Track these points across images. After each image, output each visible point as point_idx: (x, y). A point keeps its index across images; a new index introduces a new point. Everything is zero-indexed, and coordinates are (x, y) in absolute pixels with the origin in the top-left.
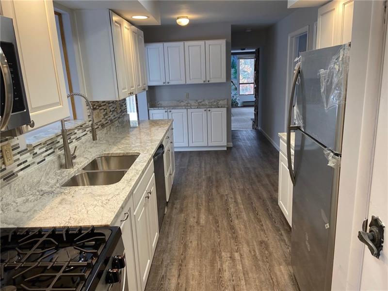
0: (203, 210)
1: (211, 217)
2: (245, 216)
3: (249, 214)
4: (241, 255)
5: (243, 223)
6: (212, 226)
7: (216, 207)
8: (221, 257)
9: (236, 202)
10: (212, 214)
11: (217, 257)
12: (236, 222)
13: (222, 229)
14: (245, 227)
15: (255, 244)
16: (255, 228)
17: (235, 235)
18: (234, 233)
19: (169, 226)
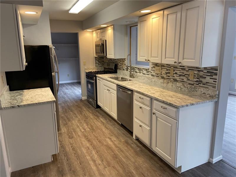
0: (113, 146)
1: (105, 143)
2: (84, 150)
3: (81, 152)
4: (81, 131)
5: (84, 145)
6: (101, 139)
7: (107, 152)
8: (89, 128)
9: (94, 161)
10: (106, 146)
11: (91, 128)
12: (88, 145)
13: (95, 139)
14: (82, 143)
15: (75, 137)
16: (76, 144)
17: (86, 137)
18: (87, 138)
19: (123, 133)
